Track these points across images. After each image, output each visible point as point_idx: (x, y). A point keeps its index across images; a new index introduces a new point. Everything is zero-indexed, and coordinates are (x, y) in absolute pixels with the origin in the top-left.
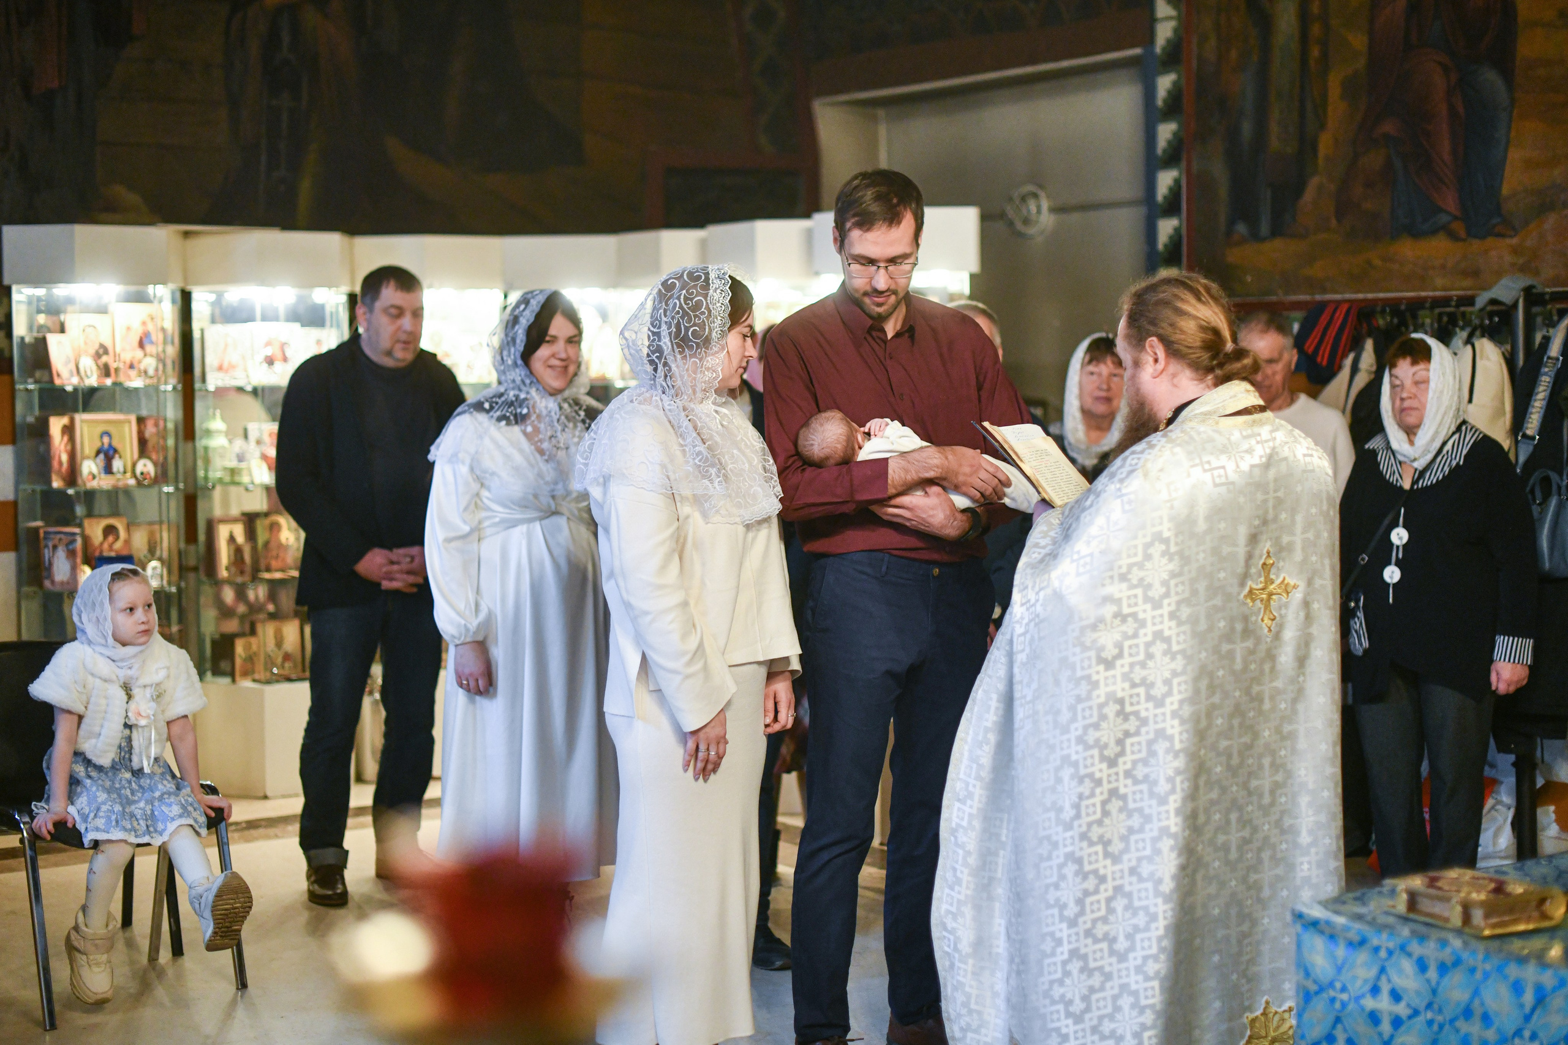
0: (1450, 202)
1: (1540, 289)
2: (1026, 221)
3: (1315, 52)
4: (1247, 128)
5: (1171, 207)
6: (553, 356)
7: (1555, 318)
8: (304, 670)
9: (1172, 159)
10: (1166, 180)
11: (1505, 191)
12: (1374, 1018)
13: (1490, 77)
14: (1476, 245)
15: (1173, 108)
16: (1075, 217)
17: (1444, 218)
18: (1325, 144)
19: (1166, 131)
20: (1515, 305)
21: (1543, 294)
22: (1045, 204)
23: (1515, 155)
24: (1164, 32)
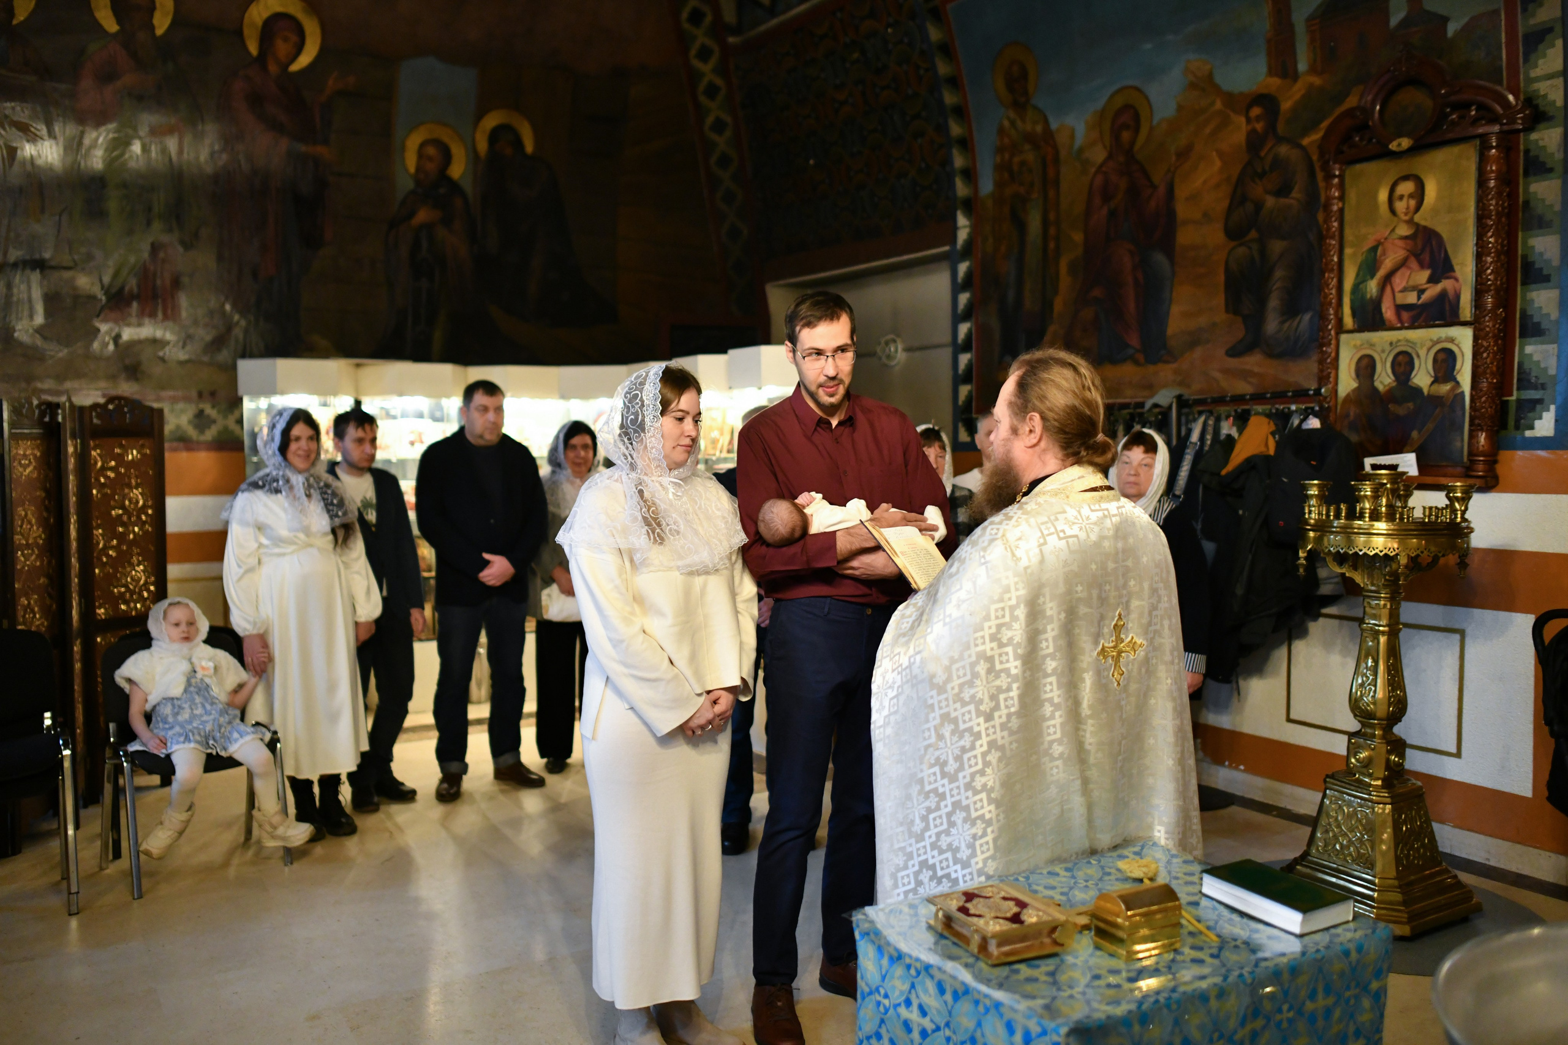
0: (1134, 341)
1: (1186, 397)
2: (889, 357)
3: (1052, 245)
4: (1011, 295)
5: (966, 347)
6: (299, 448)
7: (1196, 416)
8: (434, 633)
9: (967, 316)
10: (964, 329)
11: (1170, 331)
12: (907, 1026)
13: (1160, 258)
14: (1151, 368)
15: (967, 284)
16: (918, 354)
17: (1131, 351)
18: (1058, 305)
19: (964, 298)
20: (1170, 407)
21: (1188, 400)
22: (900, 347)
23: (1175, 310)
24: (962, 235)
